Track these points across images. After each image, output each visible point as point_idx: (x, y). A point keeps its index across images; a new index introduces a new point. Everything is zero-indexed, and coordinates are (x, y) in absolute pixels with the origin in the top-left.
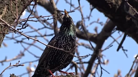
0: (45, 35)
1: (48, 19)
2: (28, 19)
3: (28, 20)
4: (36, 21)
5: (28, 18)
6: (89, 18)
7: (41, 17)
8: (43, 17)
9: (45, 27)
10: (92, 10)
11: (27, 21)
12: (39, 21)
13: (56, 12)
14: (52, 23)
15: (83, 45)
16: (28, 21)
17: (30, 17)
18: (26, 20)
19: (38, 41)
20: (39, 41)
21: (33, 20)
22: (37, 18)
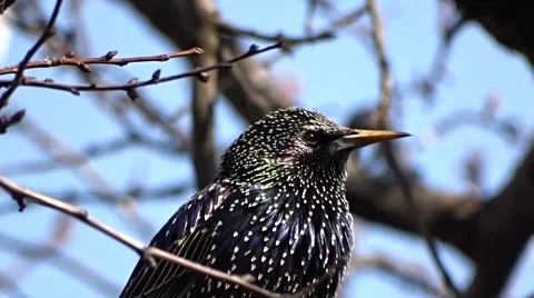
0: (136, 193)
1: (155, 79)
2: (19, 74)
3: (19, 80)
4: (76, 91)
5: (23, 65)
6: (427, 89)
7: (108, 59)
8: (123, 63)
9: (135, 138)
10: (449, 34)
11: (12, 86)
12: (92, 88)
13: (212, 40)
14: (180, 113)
15: (384, 267)
16: (24, 83)
17: (33, 60)
18: (11, 77)
19: (82, 217)
20: (90, 217)
21: (57, 82)
22: (81, 67)
